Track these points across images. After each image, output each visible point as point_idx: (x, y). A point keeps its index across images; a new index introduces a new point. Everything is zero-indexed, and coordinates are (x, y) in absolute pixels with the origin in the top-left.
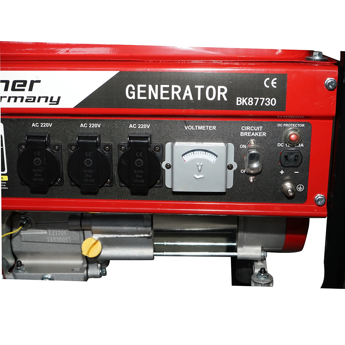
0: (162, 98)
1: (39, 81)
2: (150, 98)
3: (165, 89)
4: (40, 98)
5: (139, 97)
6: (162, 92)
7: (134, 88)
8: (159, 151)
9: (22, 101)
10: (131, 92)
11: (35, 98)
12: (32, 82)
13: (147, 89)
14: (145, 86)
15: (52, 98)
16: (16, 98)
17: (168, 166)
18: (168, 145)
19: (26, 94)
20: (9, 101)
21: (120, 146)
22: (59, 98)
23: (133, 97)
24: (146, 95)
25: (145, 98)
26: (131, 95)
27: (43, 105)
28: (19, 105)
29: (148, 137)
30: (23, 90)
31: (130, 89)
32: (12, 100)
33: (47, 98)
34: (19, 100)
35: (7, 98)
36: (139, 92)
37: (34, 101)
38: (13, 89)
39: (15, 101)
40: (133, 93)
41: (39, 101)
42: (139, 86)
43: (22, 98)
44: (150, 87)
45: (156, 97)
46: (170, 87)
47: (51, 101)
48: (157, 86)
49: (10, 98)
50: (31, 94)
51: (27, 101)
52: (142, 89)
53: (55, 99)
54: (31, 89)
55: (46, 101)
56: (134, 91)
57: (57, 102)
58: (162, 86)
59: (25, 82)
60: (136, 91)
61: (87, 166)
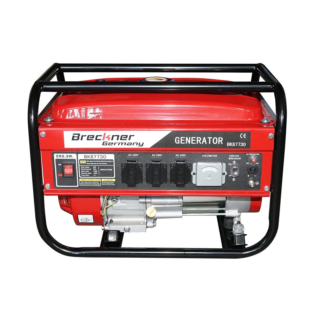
0: (192, 143)
1: (134, 136)
2: (186, 143)
3: (193, 139)
4: (134, 143)
5: (181, 143)
6: (192, 140)
7: (179, 139)
8: (190, 167)
9: (125, 145)
10: (178, 141)
11: (131, 143)
12: (130, 136)
13: (185, 139)
14: (184, 138)
15: (140, 143)
16: (122, 143)
17: (194, 174)
18: (194, 164)
19: (127, 141)
20: (119, 145)
21: (171, 165)
22: (143, 143)
23: (179, 143)
24: (185, 142)
25: (184, 143)
26: (177, 142)
27: (135, 146)
28: (124, 146)
29: (185, 161)
30: (126, 140)
31: (177, 139)
32: (120, 144)
33: (137, 143)
34: (124, 144)
35: (118, 143)
36: (181, 140)
37: (131, 145)
38: (121, 139)
39: (122, 145)
40: (179, 141)
41: (133, 145)
42: (181, 138)
43: (125, 143)
44: (187, 138)
45: (189, 143)
46: (196, 138)
47: (139, 145)
48: (190, 138)
49: (119, 143)
50: (130, 141)
51: (127, 145)
52: (183, 139)
53: (141, 144)
54: (129, 139)
55: (137, 145)
56: (179, 140)
57: (142, 145)
58: (192, 138)
59: (127, 136)
60: (180, 140)
61: (156, 174)
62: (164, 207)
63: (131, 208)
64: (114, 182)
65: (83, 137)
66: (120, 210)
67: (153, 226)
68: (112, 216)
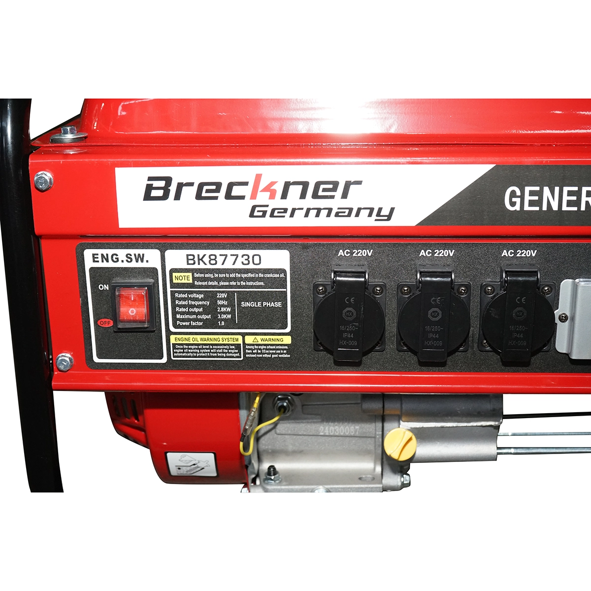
0: (565, 208)
1: (359, 183)
2: (545, 208)
3: (570, 193)
4: (359, 210)
5: (527, 208)
6: (566, 198)
7: (518, 193)
8: (550, 292)
9: (329, 215)
10: (514, 200)
11: (351, 210)
13: (540, 194)
14: (537, 188)
15: (380, 209)
16: (319, 211)
17: (563, 319)
18: (566, 285)
19: (337, 203)
20: (307, 215)
22: (392, 210)
23: (517, 208)
24: (539, 203)
25: (537, 209)
26: (513, 204)
27: (365, 221)
28: (324, 221)
30: (332, 197)
31: (513, 194)
32: (313, 213)
33: (372, 210)
34: (324, 213)
35: (304, 211)
36: (527, 198)
37: (349, 215)
38: (315, 196)
39: (317, 215)
40: (518, 200)
41: (357, 215)
42: (527, 189)
43: (330, 210)
44: (546, 190)
45: (555, 207)
46: (580, 190)
47: (378, 215)
48: (557, 189)
49: (308, 210)
50: (345, 203)
51: (337, 215)
52: (532, 193)
53: (385, 212)
54: (345, 195)
55: (370, 215)
56: (518, 197)
57: (389, 217)
58: (566, 189)
59: (336, 184)
60: (522, 197)
61: (434, 319)
62: (442, 427)
63: (335, 430)
64: (286, 347)
65: (184, 188)
66: (301, 437)
67: (400, 484)
68: (275, 453)
